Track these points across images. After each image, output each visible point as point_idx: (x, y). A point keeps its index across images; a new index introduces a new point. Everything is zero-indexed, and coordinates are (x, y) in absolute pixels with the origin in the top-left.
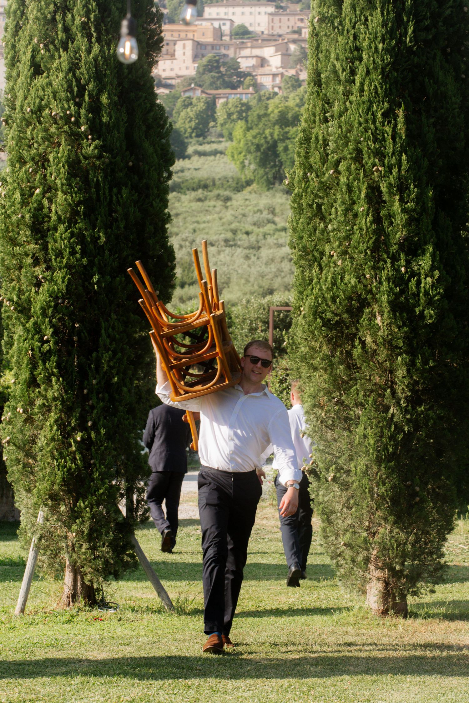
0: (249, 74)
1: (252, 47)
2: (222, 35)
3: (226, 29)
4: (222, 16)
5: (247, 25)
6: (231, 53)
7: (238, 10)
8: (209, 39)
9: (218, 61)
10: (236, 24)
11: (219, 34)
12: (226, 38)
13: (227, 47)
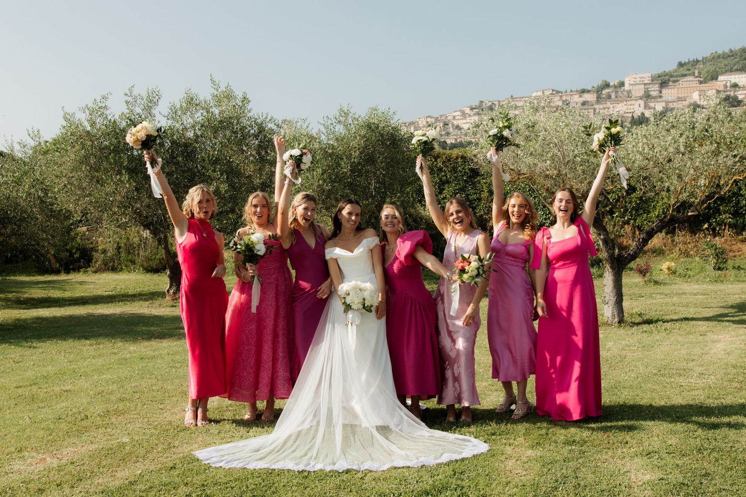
0: (742, 101)
1: (743, 90)
2: (727, 87)
3: (728, 84)
4: (726, 79)
5: (737, 82)
6: (732, 94)
7: (733, 77)
8: (722, 88)
9: (729, 97)
10: (732, 82)
11: (726, 86)
12: (728, 88)
13: (730, 91)
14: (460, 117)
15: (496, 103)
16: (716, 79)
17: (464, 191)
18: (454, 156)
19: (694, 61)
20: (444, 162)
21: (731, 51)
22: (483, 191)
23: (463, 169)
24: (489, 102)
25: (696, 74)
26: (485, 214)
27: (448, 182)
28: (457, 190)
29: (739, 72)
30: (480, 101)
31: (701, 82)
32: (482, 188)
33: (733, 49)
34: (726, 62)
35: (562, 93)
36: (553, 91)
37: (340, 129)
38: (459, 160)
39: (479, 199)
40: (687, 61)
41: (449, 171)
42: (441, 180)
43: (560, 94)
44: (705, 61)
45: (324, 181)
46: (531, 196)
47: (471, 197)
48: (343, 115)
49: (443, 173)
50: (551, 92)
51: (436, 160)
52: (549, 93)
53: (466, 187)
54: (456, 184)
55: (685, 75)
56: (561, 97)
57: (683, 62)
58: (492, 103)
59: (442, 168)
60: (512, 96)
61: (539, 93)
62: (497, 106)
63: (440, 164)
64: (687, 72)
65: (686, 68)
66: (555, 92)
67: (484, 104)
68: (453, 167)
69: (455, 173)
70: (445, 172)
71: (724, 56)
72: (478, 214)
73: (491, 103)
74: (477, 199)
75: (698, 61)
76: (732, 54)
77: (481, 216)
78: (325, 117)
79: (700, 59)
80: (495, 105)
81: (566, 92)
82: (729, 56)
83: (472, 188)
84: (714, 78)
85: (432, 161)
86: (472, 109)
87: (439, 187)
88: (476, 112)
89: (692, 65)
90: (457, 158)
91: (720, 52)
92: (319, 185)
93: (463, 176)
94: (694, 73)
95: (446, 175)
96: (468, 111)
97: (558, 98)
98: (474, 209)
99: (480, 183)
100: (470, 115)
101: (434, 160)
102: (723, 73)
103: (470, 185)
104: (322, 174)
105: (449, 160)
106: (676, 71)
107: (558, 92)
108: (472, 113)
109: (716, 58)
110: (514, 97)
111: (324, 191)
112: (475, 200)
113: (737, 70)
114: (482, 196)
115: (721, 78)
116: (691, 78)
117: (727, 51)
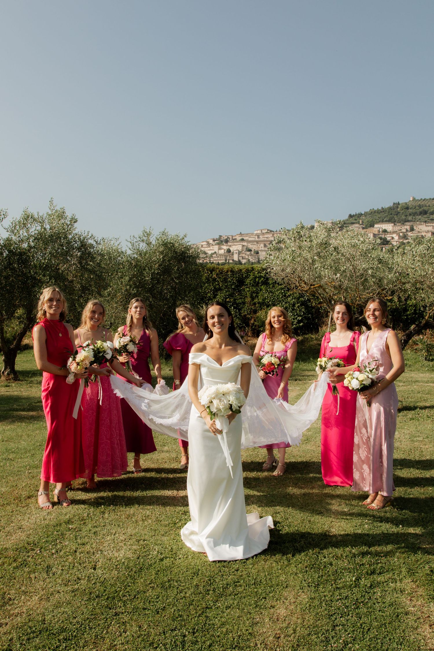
14: (206, 246)
15: (230, 237)
16: (373, 226)
17: (233, 297)
18: (225, 270)
19: (359, 214)
20: (217, 274)
21: (383, 208)
22: (246, 297)
23: (232, 280)
24: (226, 236)
25: (361, 223)
26: (248, 314)
27: (220, 289)
28: (227, 295)
29: (388, 223)
30: (220, 236)
31: (363, 228)
32: (246, 295)
33: (384, 207)
34: (379, 216)
35: (274, 232)
36: (268, 230)
37: (143, 246)
38: (229, 273)
39: (244, 303)
40: (355, 214)
41: (221, 281)
42: (215, 288)
43: (273, 233)
44: (366, 214)
45: (131, 287)
46: (283, 301)
47: (237, 301)
48: (146, 235)
49: (216, 283)
50: (266, 231)
51: (211, 273)
52: (265, 232)
53: (234, 293)
54: (226, 291)
55: (353, 223)
56: (273, 234)
57: (352, 215)
58: (228, 237)
59: (216, 279)
60: (241, 233)
61: (259, 231)
62: (231, 239)
63: (214, 276)
64: (354, 221)
65: (354, 218)
66: (269, 231)
67: (222, 237)
68: (225, 278)
69: (225, 283)
70: (218, 282)
71: (378, 212)
72: (243, 314)
74: (242, 302)
75: (361, 214)
76: (383, 211)
77: (245, 315)
78: (132, 237)
79: (363, 213)
80: (229, 238)
81: (277, 231)
82: (381, 212)
83: (238, 294)
84: (372, 226)
85: (208, 273)
86: (214, 240)
87: (214, 293)
89: (358, 217)
90: (227, 272)
91: (376, 209)
92: (127, 289)
93: (231, 285)
94: (359, 222)
95: (218, 284)
96: (211, 242)
97: (271, 235)
98: (240, 310)
99: (244, 291)
100: (212, 245)
101: (210, 273)
102: (377, 223)
103: (237, 292)
104: (129, 281)
105: (221, 273)
106: (347, 220)
107: (271, 231)
108: (214, 243)
109: (373, 213)
110: (242, 233)
111: (130, 294)
112: (241, 303)
113: (386, 221)
114: (246, 300)
115: (376, 226)
116: (357, 225)
117: (380, 208)
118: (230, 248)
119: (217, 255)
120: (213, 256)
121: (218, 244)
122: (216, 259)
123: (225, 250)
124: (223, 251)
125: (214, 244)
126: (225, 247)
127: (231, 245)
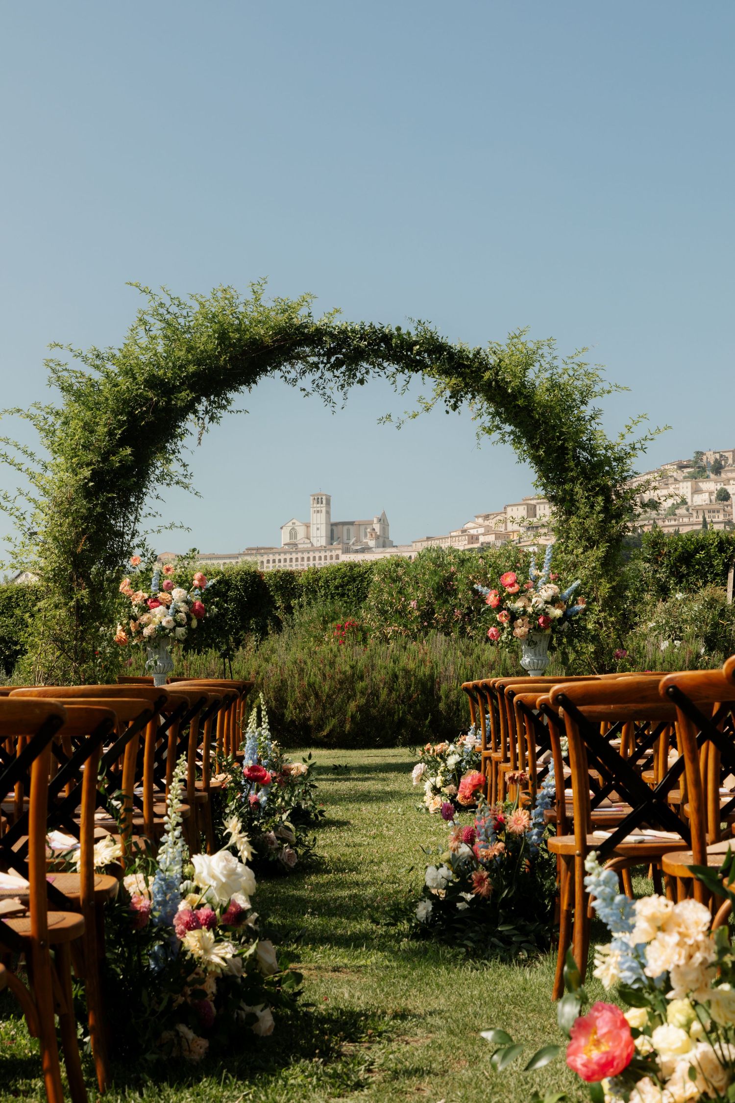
14: (657, 485)
15: (729, 455)
24: (715, 453)
30: (697, 453)
58: (721, 456)
62: (730, 462)
67: (704, 457)
73: (718, 456)
80: (726, 459)
86: (681, 467)
88: (689, 473)
96: (673, 471)
100: (676, 480)
108: (680, 475)
118: (726, 487)
119: (688, 510)
120: (677, 512)
121: (693, 477)
122: (686, 520)
123: (711, 493)
124: (706, 496)
125: (680, 478)
126: (710, 486)
127: (729, 480)
